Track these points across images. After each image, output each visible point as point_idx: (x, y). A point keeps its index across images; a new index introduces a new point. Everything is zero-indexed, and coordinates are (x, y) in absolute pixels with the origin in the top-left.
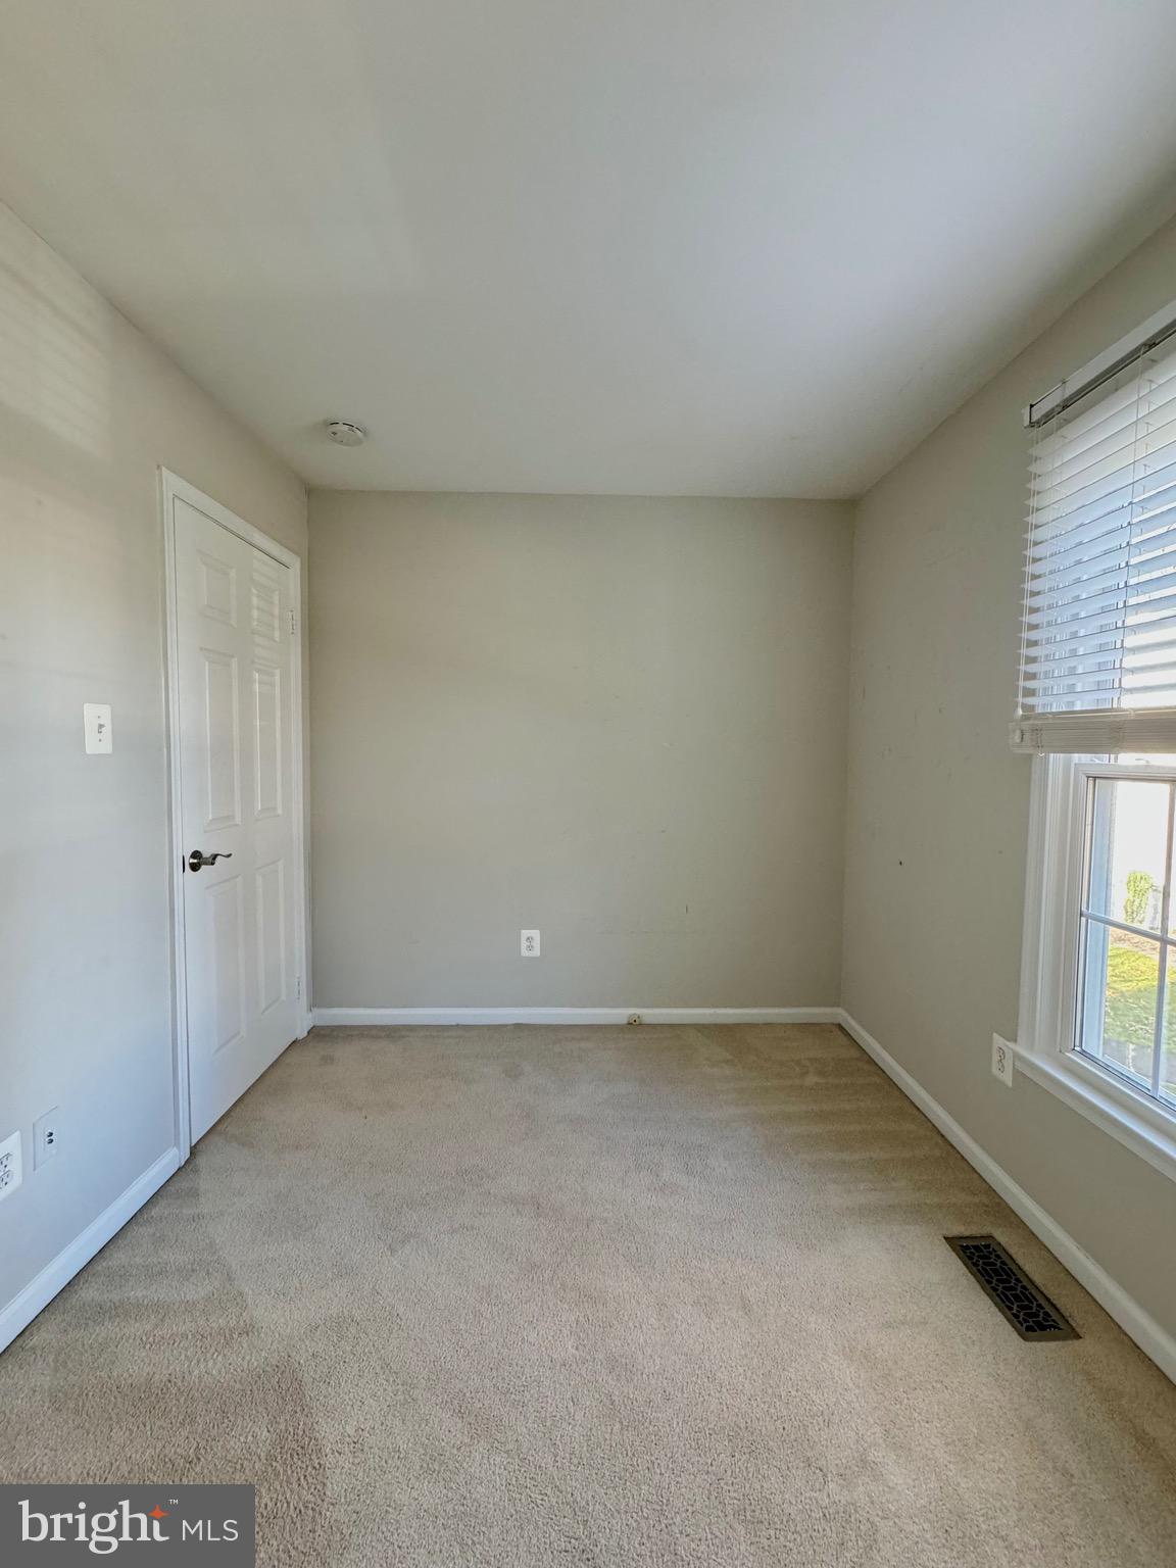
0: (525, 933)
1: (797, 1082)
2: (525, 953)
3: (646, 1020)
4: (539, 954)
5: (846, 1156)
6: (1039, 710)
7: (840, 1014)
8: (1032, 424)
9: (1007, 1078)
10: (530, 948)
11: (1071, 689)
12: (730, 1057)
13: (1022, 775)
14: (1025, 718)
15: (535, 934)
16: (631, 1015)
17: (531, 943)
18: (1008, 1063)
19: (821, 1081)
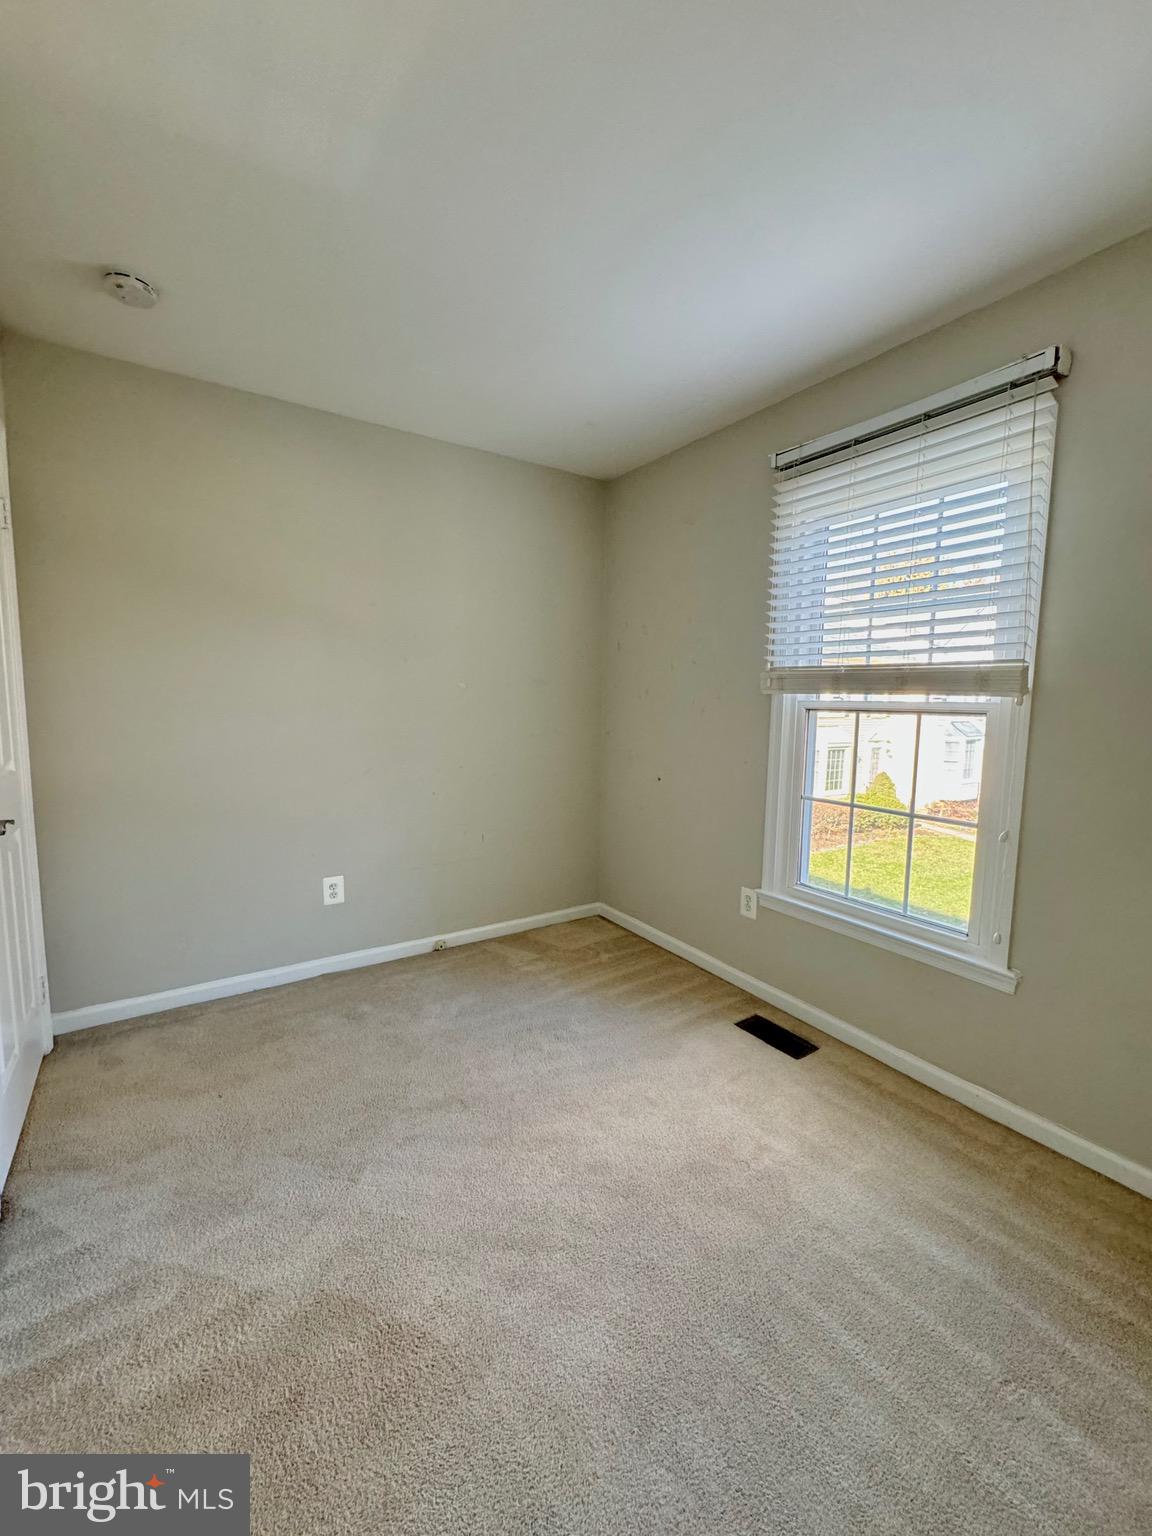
0: (327, 881)
1: (596, 961)
2: (328, 901)
3: (450, 945)
4: (343, 901)
5: (656, 997)
6: (776, 665)
7: (599, 908)
8: (777, 468)
9: (753, 914)
10: (333, 895)
11: (796, 653)
12: (537, 956)
13: (764, 710)
14: (771, 670)
15: (339, 880)
16: (437, 942)
17: (334, 889)
18: (753, 904)
19: (611, 955)
